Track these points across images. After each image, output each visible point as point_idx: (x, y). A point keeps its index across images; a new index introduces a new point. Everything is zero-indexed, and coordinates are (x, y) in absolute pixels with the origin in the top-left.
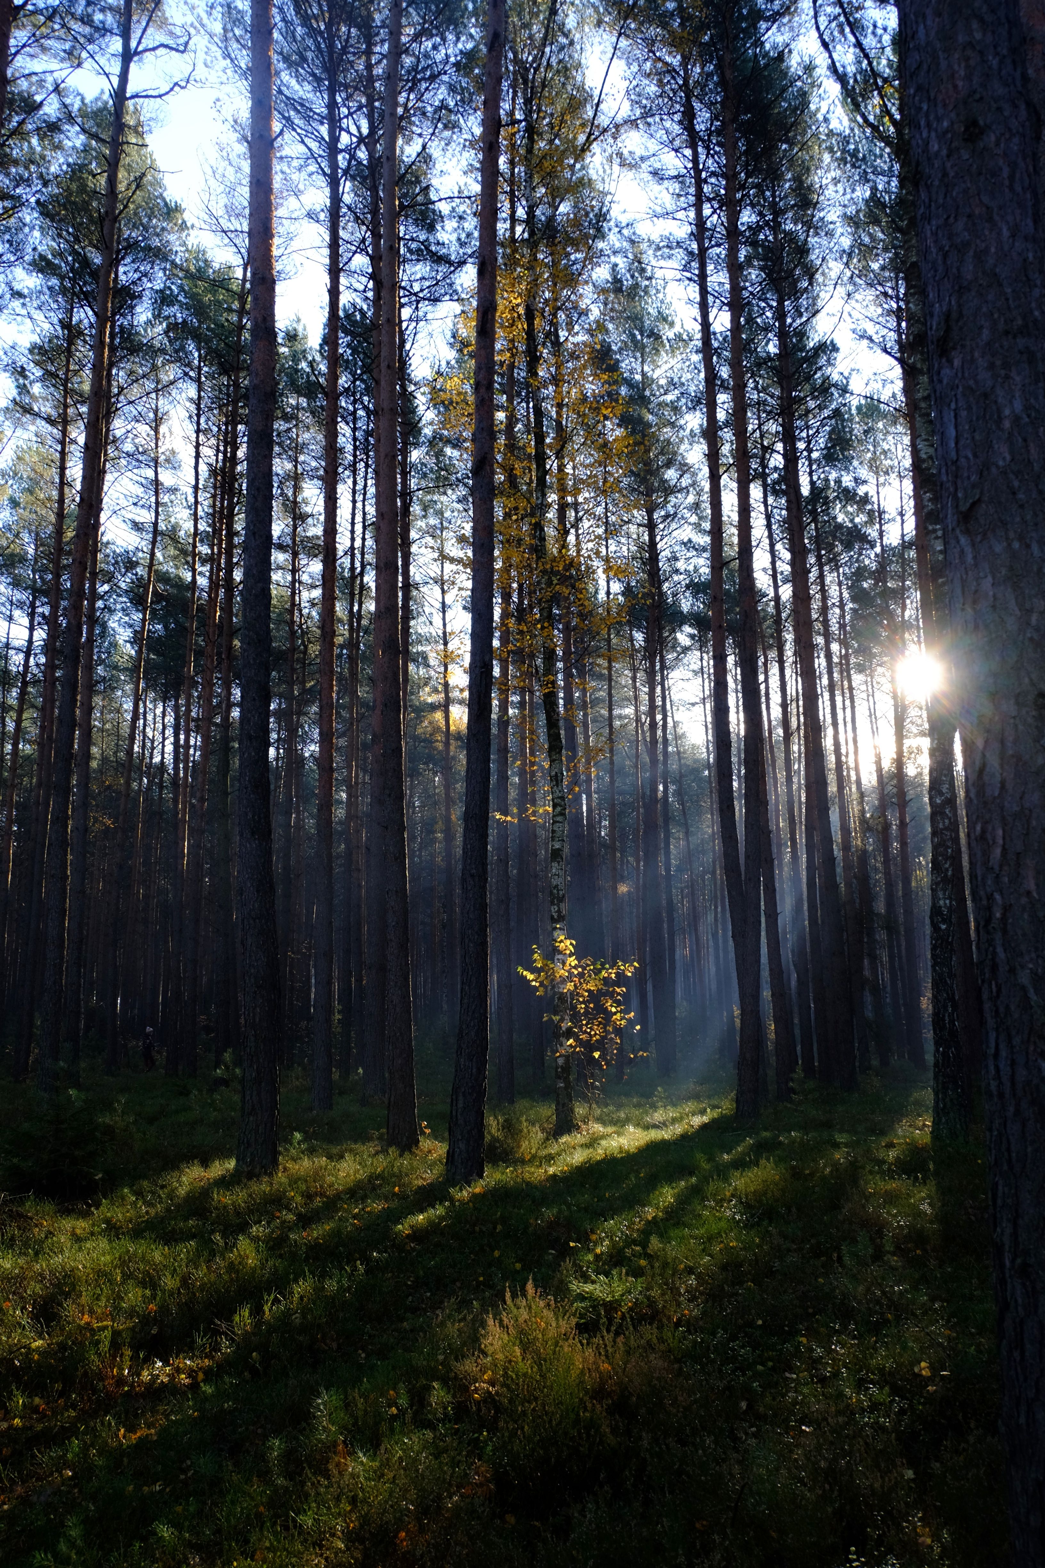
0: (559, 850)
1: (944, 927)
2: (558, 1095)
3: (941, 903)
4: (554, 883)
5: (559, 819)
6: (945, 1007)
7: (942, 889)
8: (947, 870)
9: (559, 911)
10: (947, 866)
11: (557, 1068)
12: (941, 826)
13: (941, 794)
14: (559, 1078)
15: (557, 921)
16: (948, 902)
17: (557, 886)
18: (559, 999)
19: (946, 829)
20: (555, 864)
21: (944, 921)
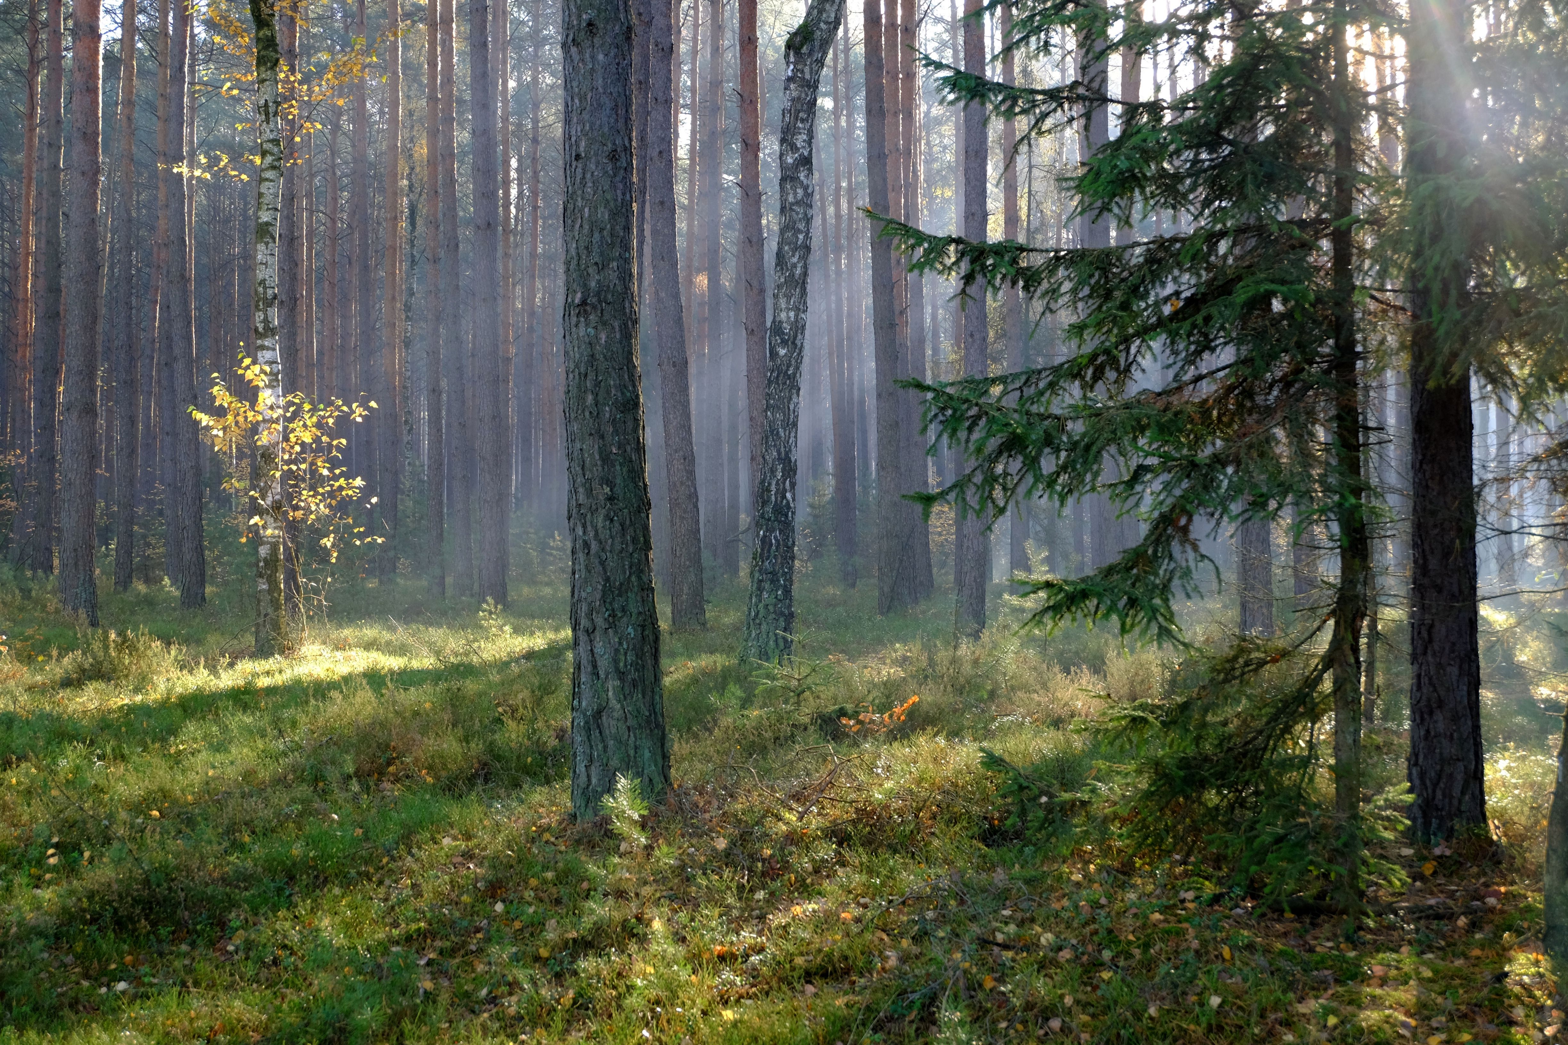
0: (267, 224)
1: (782, 352)
2: (259, 601)
3: (783, 315)
4: (260, 276)
5: (269, 174)
6: (773, 471)
7: (785, 295)
8: (794, 266)
9: (266, 321)
10: (795, 260)
11: (259, 561)
12: (791, 199)
13: (794, 148)
14: (261, 576)
15: (262, 336)
16: (792, 314)
17: (263, 282)
18: (263, 456)
19: (798, 203)
20: (261, 247)
21: (784, 343)
